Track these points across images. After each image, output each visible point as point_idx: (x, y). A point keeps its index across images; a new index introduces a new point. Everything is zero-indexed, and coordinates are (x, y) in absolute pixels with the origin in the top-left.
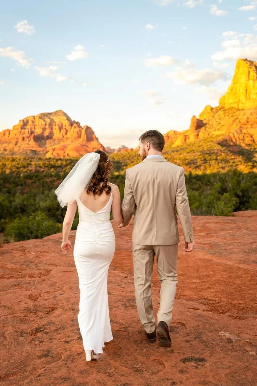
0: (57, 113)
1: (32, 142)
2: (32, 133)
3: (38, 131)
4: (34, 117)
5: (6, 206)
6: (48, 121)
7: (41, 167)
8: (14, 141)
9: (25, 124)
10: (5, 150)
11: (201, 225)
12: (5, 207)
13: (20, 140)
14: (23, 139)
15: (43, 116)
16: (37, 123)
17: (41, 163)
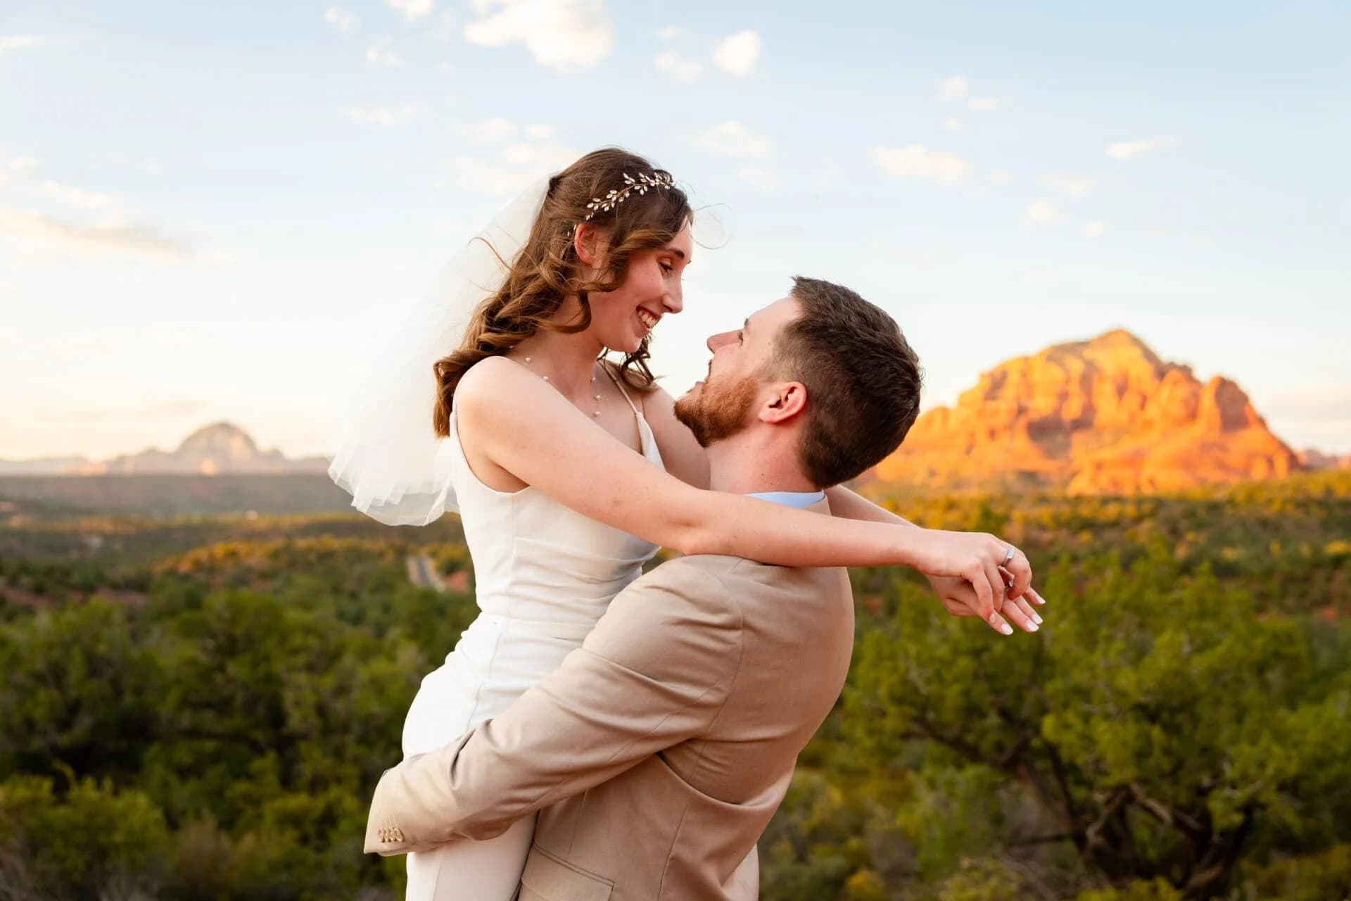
0: (1109, 339)
1: (1021, 442)
2: (1021, 411)
3: (1042, 405)
4: (1026, 360)
6: (1076, 366)
7: (1043, 528)
8: (962, 441)
9: (995, 383)
10: (932, 473)
13: (981, 436)
14: (992, 434)
15: (1057, 354)
16: (1036, 376)
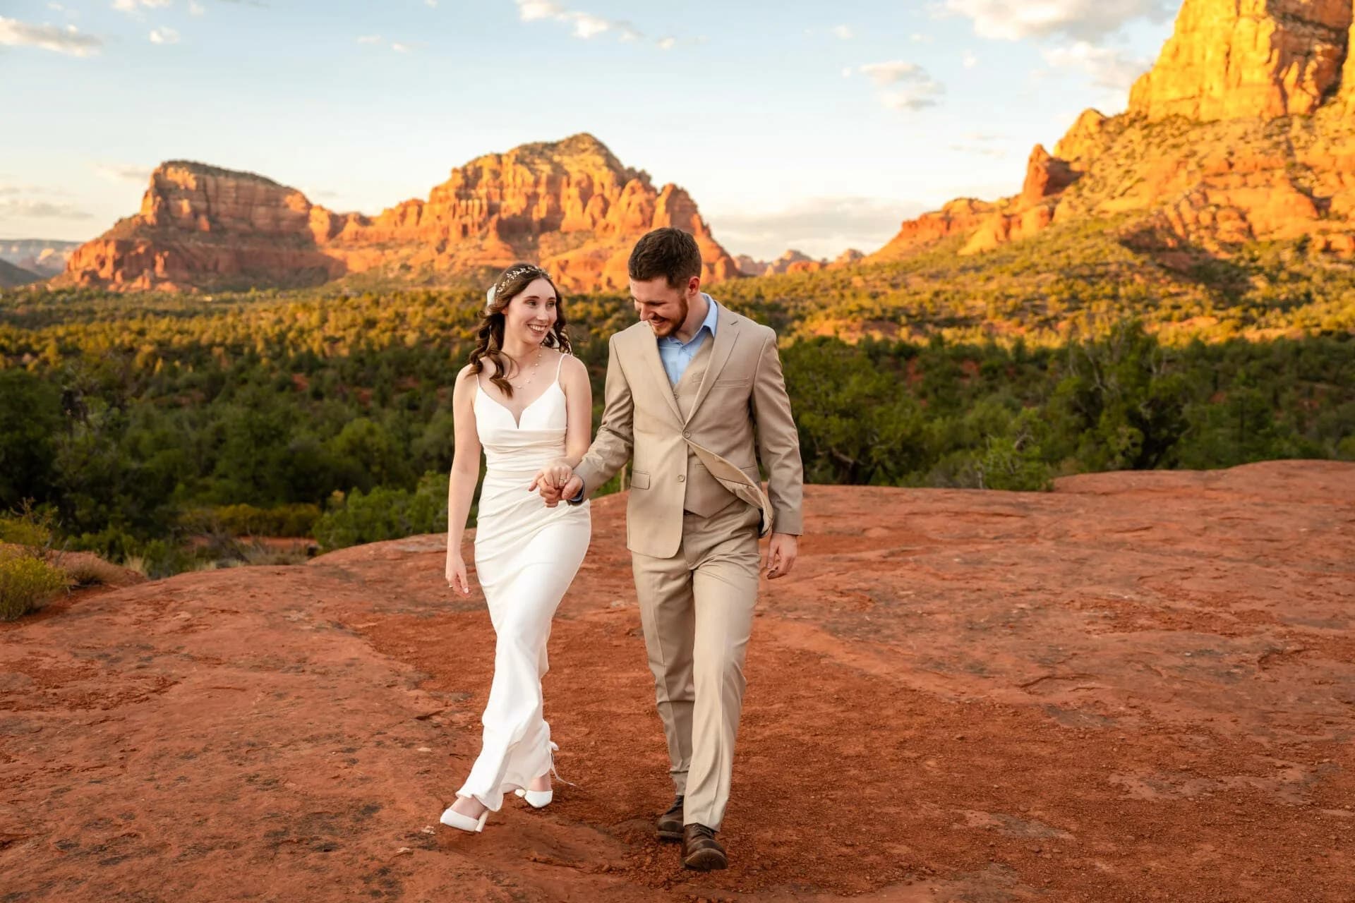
0: (575, 143)
1: (492, 242)
2: (492, 210)
3: (513, 205)
4: (499, 157)
5: (378, 450)
6: (545, 169)
8: (434, 238)
9: (469, 179)
10: (406, 268)
11: (892, 521)
12: (376, 455)
13: (454, 234)
14: (465, 231)
15: (528, 154)
16: (507, 177)
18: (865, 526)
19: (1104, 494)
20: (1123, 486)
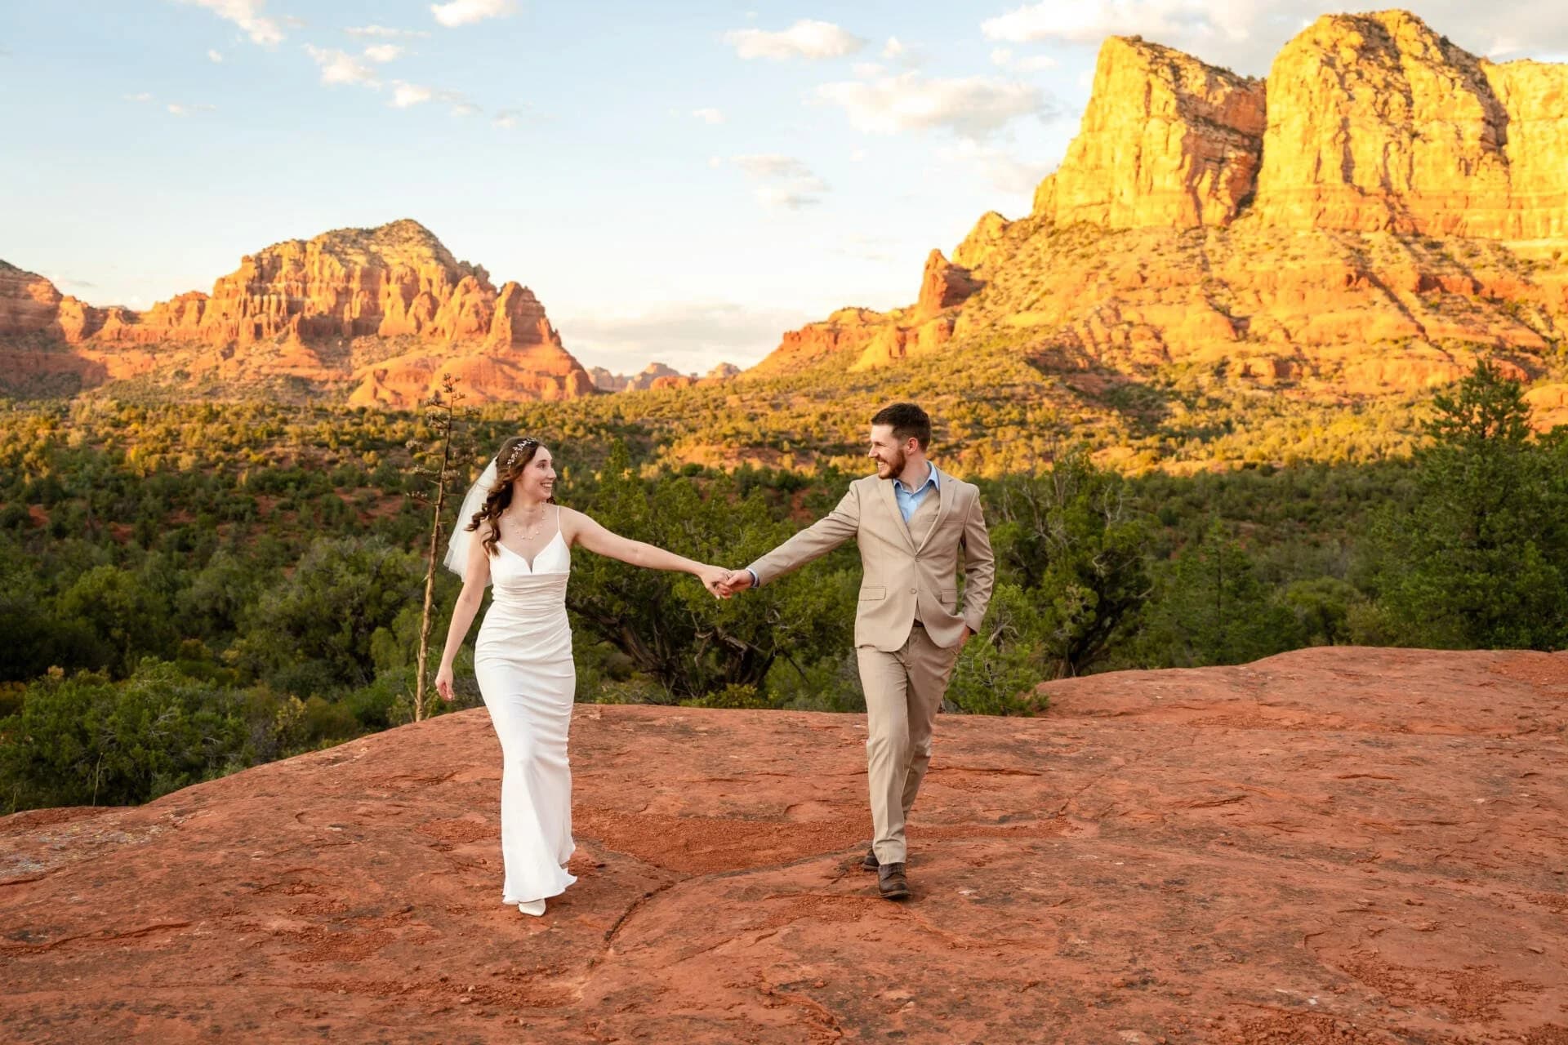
0: (396, 231)
1: (293, 346)
2: (293, 308)
3: (319, 302)
6: (360, 260)
7: (323, 445)
8: (220, 340)
9: (264, 270)
12: (118, 614)
13: (245, 336)
14: (258, 331)
15: (338, 242)
16: (312, 269)
17: (324, 427)
18: (791, 800)
19: (1122, 714)
20: (1146, 702)
